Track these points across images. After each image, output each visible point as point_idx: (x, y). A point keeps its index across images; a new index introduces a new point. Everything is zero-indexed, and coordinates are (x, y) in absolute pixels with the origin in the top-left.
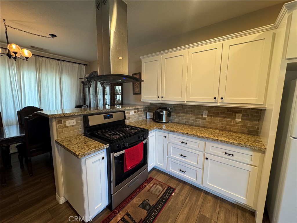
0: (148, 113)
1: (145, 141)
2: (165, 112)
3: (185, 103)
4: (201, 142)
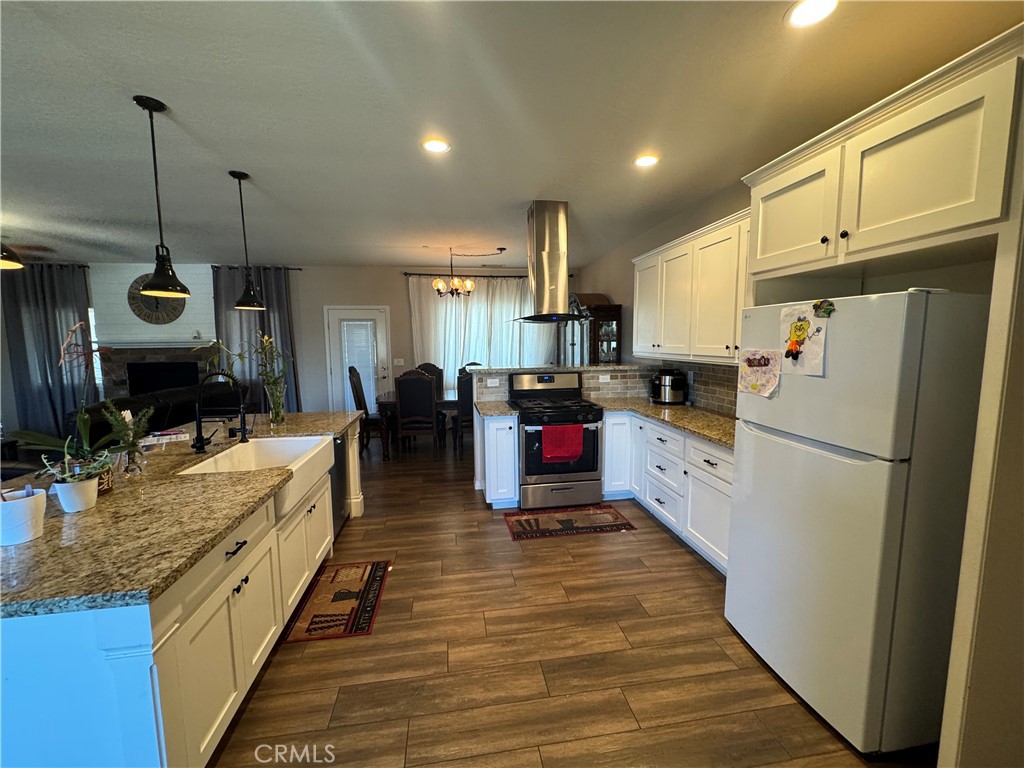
1: (592, 426)
2: (665, 380)
3: (691, 359)
4: (680, 438)
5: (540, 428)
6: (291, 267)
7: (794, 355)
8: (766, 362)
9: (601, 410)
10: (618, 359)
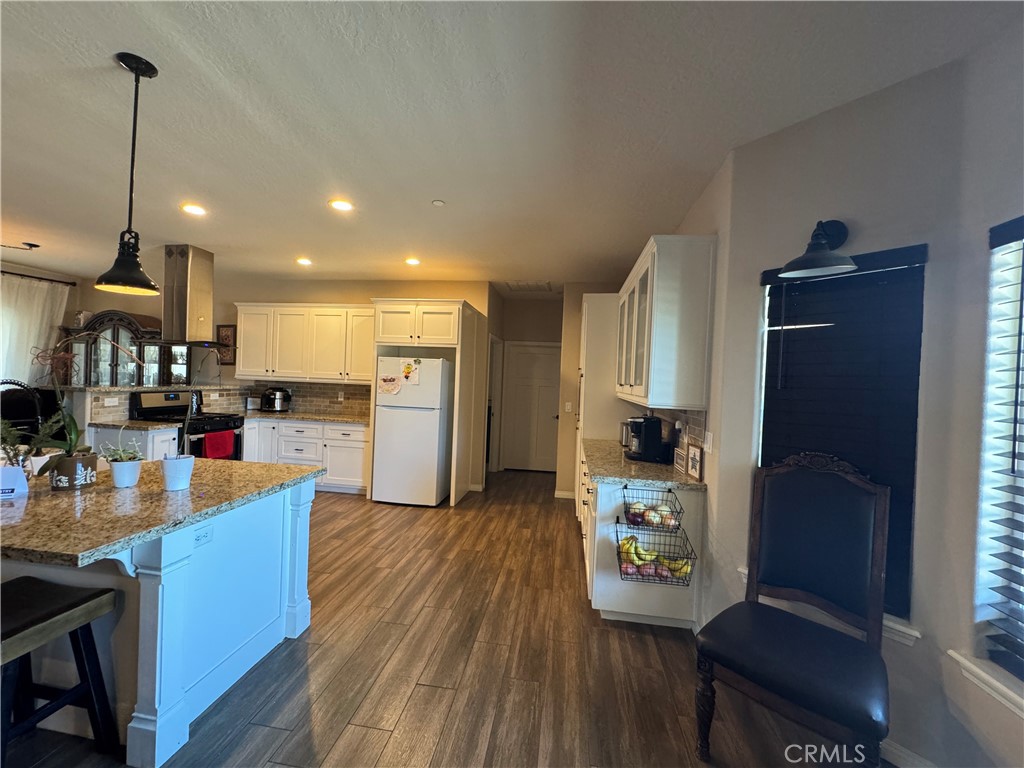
0: (249, 399)
1: (237, 431)
2: (278, 395)
3: (308, 380)
4: (319, 427)
5: (202, 436)
7: (407, 377)
8: (394, 380)
9: (242, 419)
10: (188, 381)
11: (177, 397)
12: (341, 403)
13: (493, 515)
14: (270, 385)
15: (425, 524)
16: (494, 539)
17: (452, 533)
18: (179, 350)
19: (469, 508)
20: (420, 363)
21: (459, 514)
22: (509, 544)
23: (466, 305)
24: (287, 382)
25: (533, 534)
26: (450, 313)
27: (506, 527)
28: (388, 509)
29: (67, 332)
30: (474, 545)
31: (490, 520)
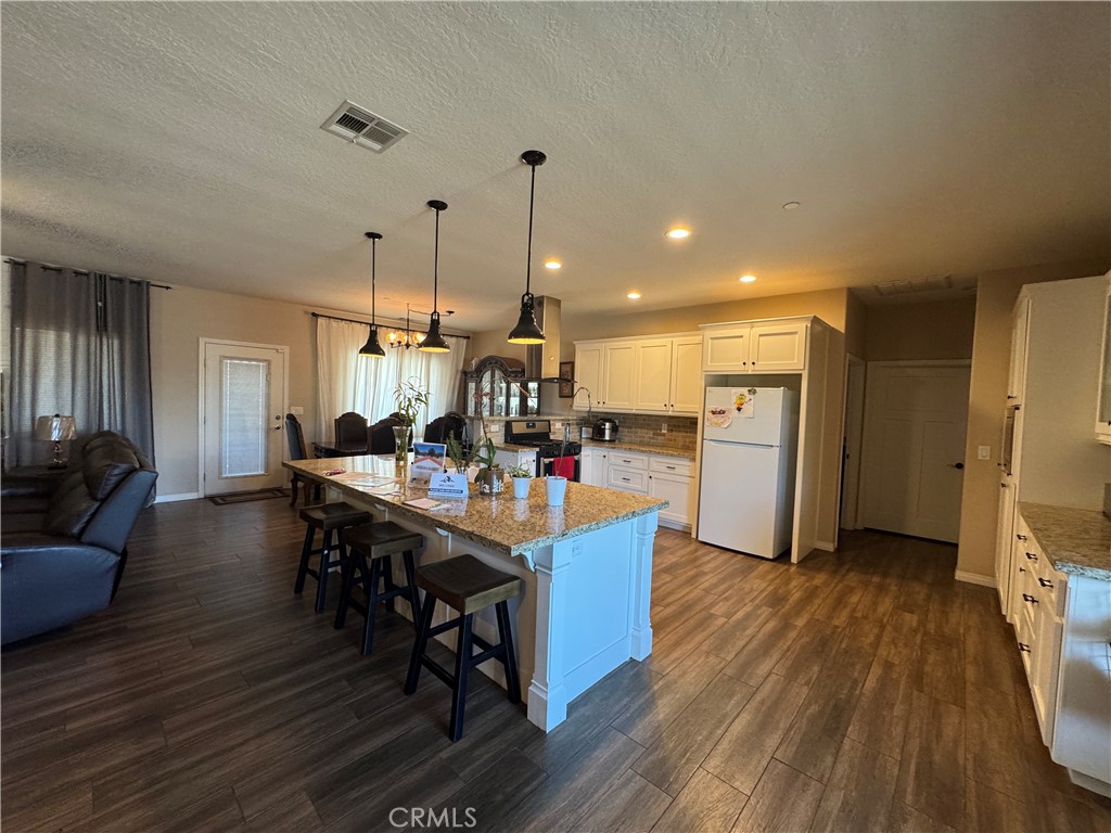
0: (583, 429)
1: (576, 458)
2: (608, 425)
3: (634, 412)
4: (644, 457)
5: (552, 460)
6: (152, 282)
7: (739, 409)
8: (724, 412)
9: (580, 446)
10: (538, 412)
11: (534, 426)
12: (664, 435)
13: (853, 585)
14: (601, 416)
15: (762, 577)
16: (859, 615)
17: (796, 596)
18: (533, 386)
19: (819, 570)
20: (755, 392)
21: (804, 575)
22: (883, 627)
23: (816, 320)
24: (614, 414)
25: (922, 623)
26: (796, 333)
27: (875, 604)
28: (716, 553)
29: (465, 374)
30: (830, 617)
31: (851, 590)
